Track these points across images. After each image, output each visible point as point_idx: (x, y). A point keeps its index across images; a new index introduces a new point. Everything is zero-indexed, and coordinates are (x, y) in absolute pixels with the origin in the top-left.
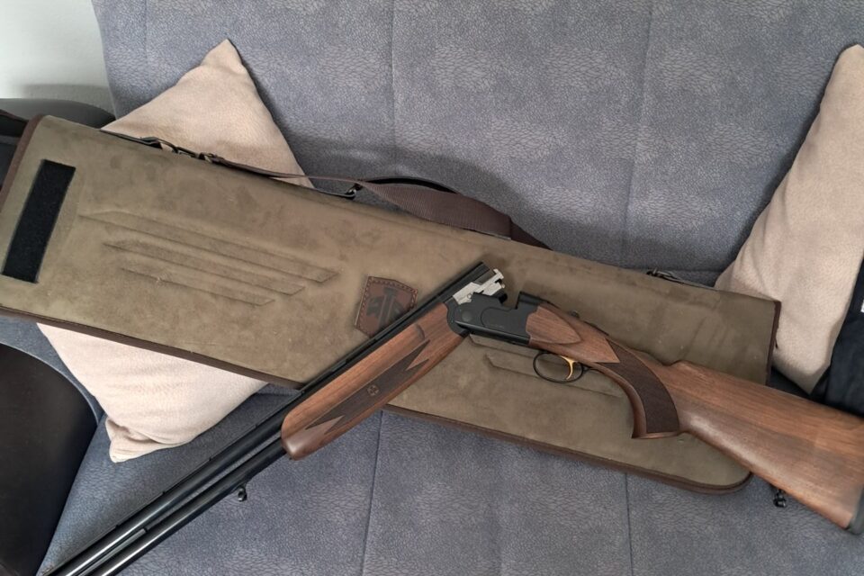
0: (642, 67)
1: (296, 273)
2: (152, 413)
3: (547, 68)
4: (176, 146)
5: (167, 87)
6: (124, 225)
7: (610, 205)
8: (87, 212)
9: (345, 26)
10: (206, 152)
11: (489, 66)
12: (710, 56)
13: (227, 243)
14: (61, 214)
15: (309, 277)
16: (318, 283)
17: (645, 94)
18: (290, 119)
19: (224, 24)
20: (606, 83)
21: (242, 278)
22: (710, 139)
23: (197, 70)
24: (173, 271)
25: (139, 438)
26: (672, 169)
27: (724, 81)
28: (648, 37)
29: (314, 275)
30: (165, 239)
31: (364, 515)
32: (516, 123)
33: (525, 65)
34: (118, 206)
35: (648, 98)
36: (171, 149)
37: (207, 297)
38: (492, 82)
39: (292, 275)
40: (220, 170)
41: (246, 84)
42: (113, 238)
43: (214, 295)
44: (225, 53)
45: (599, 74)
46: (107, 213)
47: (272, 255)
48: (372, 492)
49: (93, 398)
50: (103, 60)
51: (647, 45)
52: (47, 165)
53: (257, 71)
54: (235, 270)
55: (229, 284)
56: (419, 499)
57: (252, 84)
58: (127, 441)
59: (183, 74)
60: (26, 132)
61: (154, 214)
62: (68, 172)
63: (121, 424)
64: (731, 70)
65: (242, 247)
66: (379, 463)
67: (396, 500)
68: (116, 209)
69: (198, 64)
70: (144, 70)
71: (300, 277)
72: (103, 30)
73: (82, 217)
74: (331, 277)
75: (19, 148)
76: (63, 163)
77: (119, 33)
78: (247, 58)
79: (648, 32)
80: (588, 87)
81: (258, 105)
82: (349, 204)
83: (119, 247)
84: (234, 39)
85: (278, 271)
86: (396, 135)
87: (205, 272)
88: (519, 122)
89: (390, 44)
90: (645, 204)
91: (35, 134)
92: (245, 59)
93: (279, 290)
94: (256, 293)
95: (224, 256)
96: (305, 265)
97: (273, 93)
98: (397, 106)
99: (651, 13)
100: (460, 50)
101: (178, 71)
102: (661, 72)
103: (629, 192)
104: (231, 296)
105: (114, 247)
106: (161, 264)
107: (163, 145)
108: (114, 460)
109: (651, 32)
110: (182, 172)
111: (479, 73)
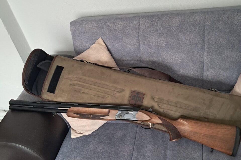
0: (204, 37)
1: (114, 90)
2: (81, 126)
3: (179, 39)
4: (88, 61)
5: (87, 49)
6: (74, 79)
7: (198, 73)
8: (66, 77)
9: (128, 32)
10: (94, 63)
11: (164, 40)
12: (222, 34)
13: (97, 83)
14: (60, 77)
15: (117, 91)
16: (119, 92)
17: (205, 44)
18: (115, 55)
19: (100, 34)
20: (194, 42)
21: (101, 91)
22: (224, 55)
23: (94, 45)
24: (85, 90)
25: (78, 132)
26: (214, 64)
27: (227, 40)
28: (205, 30)
29: (118, 90)
30: (83, 82)
31: (132, 152)
32: (171, 53)
33: (173, 39)
34: (73, 75)
35: (206, 45)
36: (86, 62)
37: (93, 96)
38: (165, 44)
39: (113, 90)
40: (97, 66)
41: (105, 47)
42: (71, 83)
43: (94, 96)
44: (100, 41)
45: (192, 40)
46: (71, 77)
47: (108, 85)
48: (134, 147)
49: (68, 123)
50: (73, 44)
51: (205, 32)
52: (58, 67)
53: (108, 45)
54: (99, 89)
55: (98, 93)
56: (146, 149)
57: (106, 47)
58: (75, 133)
59: (91, 46)
60: (53, 59)
61: (81, 77)
62: (63, 68)
63: (74, 129)
64: (228, 37)
65: (101, 84)
66: (136, 140)
67: (140, 149)
68: (72, 76)
69: (94, 43)
70: (82, 46)
71: (115, 91)
72: (73, 37)
73: (65, 78)
74: (122, 91)
75: (52, 63)
76: (61, 66)
77: (76, 37)
78: (105, 41)
79: (205, 28)
80: (190, 43)
81: (108, 52)
82: (127, 73)
83: (73, 85)
84: (102, 37)
85: (109, 89)
86: (141, 58)
87: (92, 90)
88: (172, 53)
89: (139, 36)
90: (208, 73)
91: (56, 60)
92: (105, 42)
93: (109, 94)
94: (104, 95)
95: (97, 86)
96: (116, 88)
97: (111, 50)
98: (141, 51)
99: (205, 24)
100: (156, 36)
101: (90, 45)
102: (209, 39)
103: (203, 70)
104: (98, 96)
105: (72, 85)
106: (82, 88)
107: (85, 61)
108: (72, 138)
109: (206, 29)
110: (88, 67)
111: (161, 42)
